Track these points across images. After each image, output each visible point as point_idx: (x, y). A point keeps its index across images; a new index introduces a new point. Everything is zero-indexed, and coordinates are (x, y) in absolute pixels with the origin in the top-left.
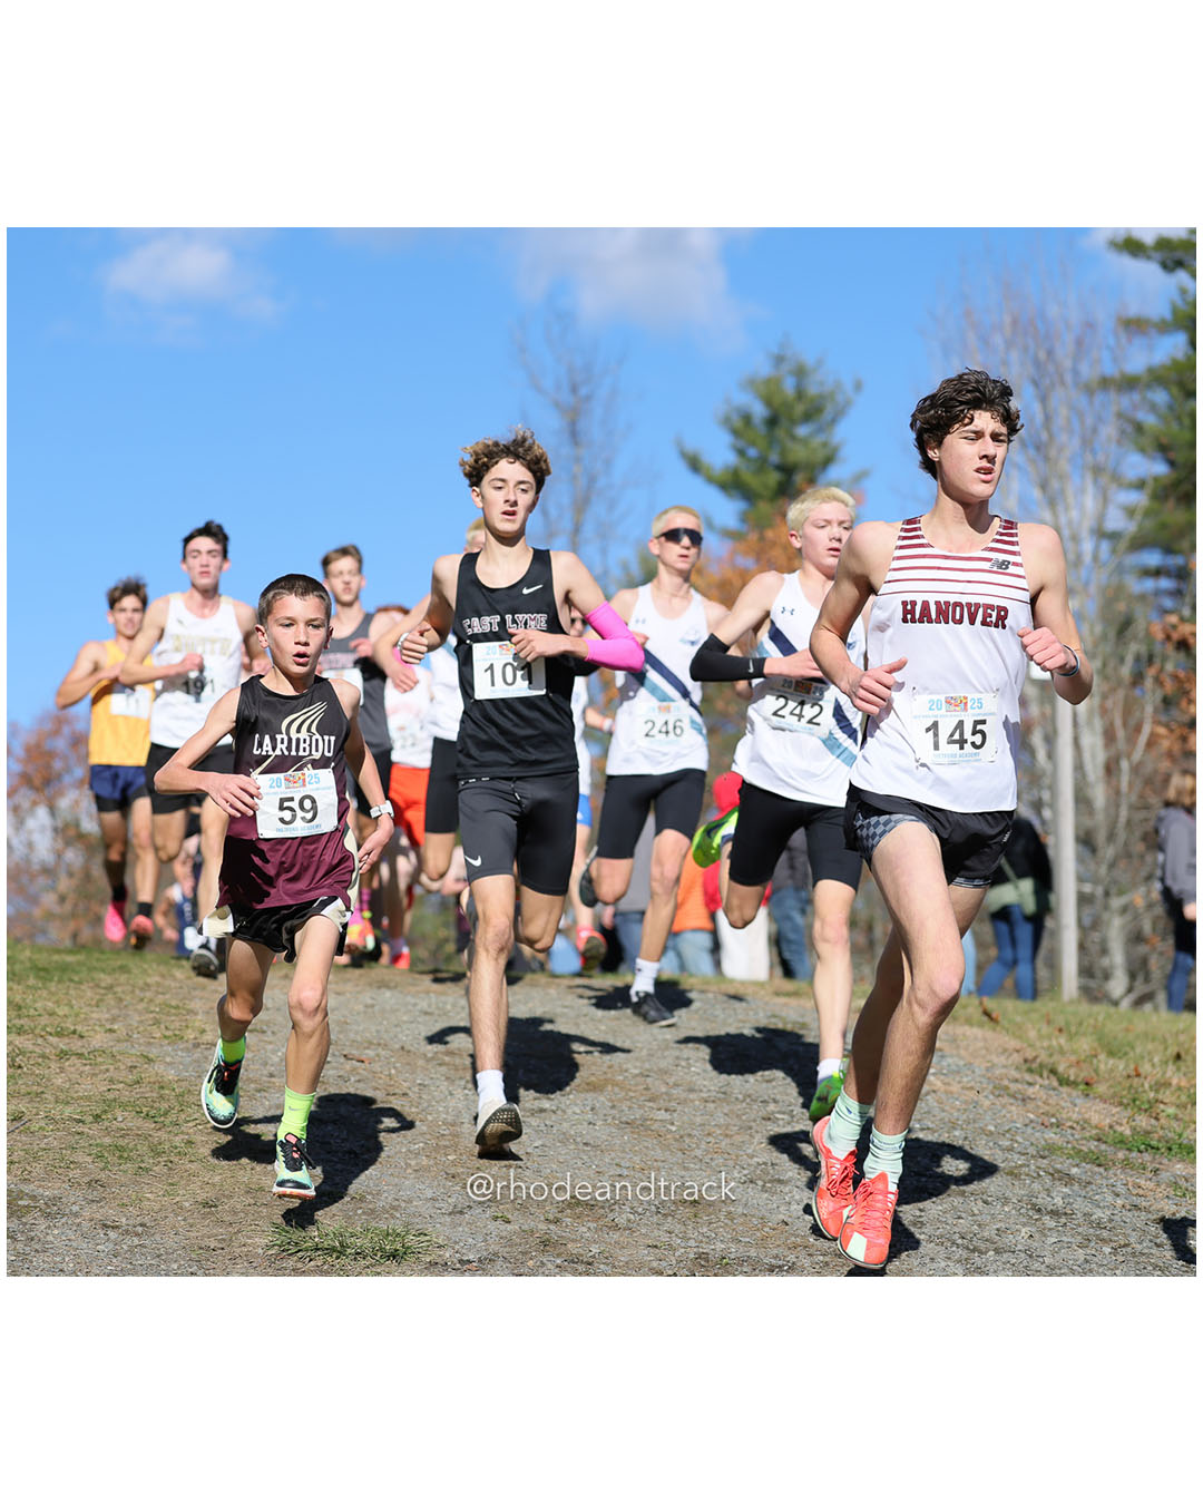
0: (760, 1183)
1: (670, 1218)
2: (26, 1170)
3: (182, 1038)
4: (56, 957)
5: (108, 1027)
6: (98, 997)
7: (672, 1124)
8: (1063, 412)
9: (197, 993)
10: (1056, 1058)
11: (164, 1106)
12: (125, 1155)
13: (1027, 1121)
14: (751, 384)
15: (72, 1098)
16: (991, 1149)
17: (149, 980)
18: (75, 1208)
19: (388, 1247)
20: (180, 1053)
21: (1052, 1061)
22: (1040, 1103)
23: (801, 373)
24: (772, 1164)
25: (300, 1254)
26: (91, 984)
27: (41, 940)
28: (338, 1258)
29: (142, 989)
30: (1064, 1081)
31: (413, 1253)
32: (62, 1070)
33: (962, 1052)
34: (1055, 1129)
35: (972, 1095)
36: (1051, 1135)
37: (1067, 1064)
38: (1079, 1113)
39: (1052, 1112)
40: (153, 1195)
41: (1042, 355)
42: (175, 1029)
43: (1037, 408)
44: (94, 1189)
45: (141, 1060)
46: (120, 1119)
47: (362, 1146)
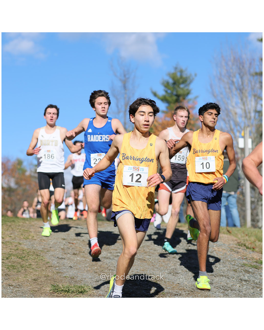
0: (172, 274)
3: (28, 238)
5: (10, 235)
6: (7, 228)
7: (150, 259)
8: (246, 81)
9: (32, 227)
10: (245, 242)
11: (24, 255)
12: (14, 268)
13: (238, 258)
14: (169, 75)
16: (229, 265)
17: (20, 224)
19: (80, 290)
20: (28, 242)
22: (242, 253)
23: (181, 72)
24: (175, 269)
25: (58, 292)
28: (67, 293)
29: (18, 226)
30: (248, 248)
31: (86, 291)
33: (222, 241)
34: (245, 260)
35: (225, 251)
36: (244, 261)
37: (248, 244)
38: (251, 256)
39: (245, 255)
40: (21, 278)
41: (241, 67)
42: (26, 236)
43: (240, 80)
44: (7, 276)
45: (18, 244)
46: (13, 259)
47: (73, 265)
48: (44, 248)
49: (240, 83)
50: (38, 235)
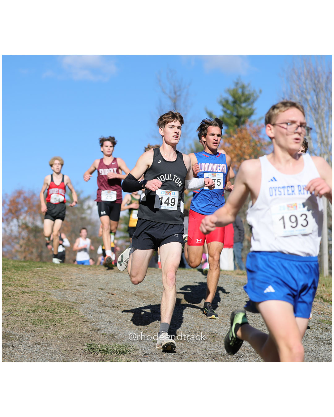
1: (206, 341)
2: (12, 327)
3: (59, 287)
4: (20, 264)
5: (36, 284)
6: (33, 275)
8: (323, 99)
9: (63, 274)
10: (323, 293)
11: (53, 308)
12: (42, 322)
14: (228, 91)
15: (26, 306)
17: (48, 270)
18: (27, 338)
19: (121, 350)
20: (58, 292)
21: (321, 294)
22: (318, 307)
23: (243, 87)
25: (95, 352)
26: (31, 272)
27: (15, 259)
28: (106, 353)
29: (46, 273)
30: (325, 301)
31: (129, 352)
32: (23, 297)
34: (322, 315)
36: (321, 317)
37: (326, 295)
39: (321, 310)
40: (50, 335)
41: (316, 82)
42: (56, 285)
43: (315, 98)
44: (33, 333)
45: (46, 294)
46: (40, 312)
47: (113, 320)
48: (77, 299)
49: (316, 102)
50: (69, 284)
